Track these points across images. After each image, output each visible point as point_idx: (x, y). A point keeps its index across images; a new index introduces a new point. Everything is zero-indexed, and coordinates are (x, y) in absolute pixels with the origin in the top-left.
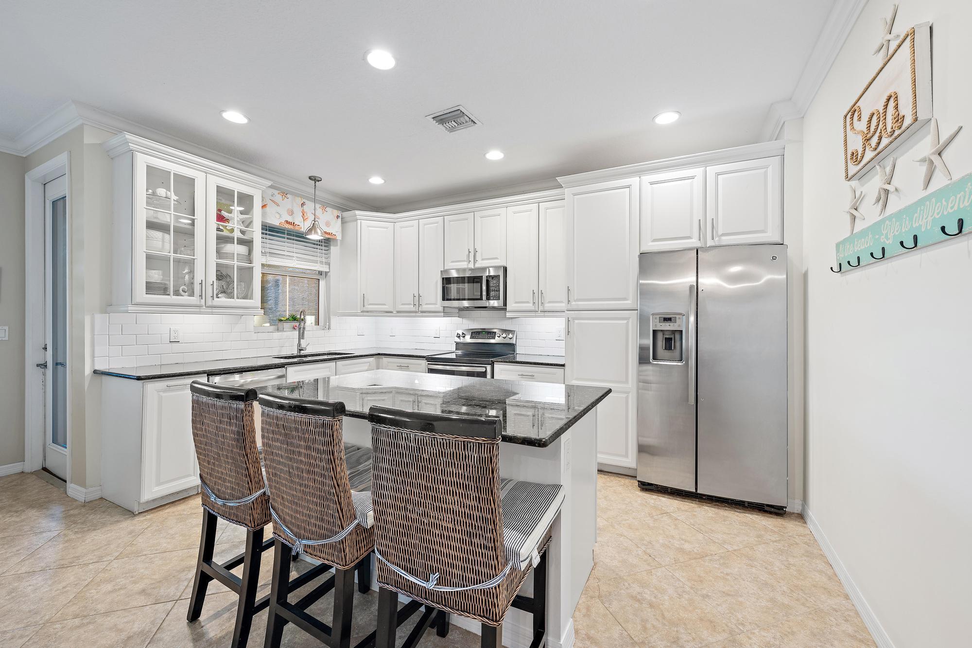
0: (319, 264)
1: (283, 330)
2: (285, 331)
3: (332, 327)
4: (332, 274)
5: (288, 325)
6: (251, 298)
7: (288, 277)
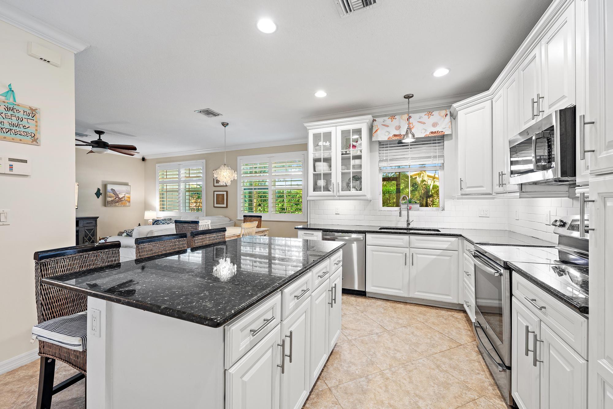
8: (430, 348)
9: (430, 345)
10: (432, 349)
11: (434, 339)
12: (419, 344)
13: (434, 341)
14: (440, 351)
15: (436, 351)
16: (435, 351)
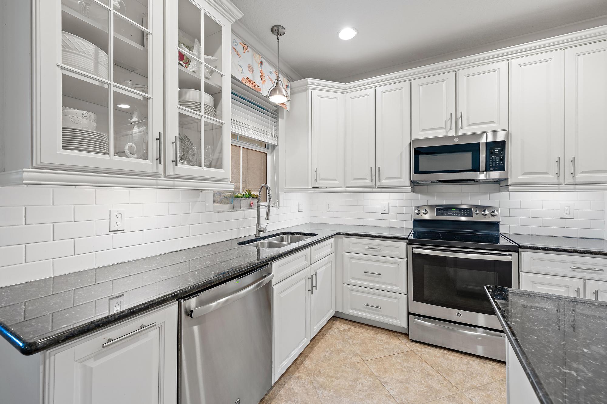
0: (270, 136)
1: (240, 208)
2: (243, 210)
3: (281, 204)
4: (281, 148)
5: (245, 203)
6: (221, 167)
7: (241, 148)
8: (467, 379)
9: (467, 375)
10: (469, 380)
11: (471, 365)
12: (452, 371)
13: (471, 369)
14: (480, 384)
15: (475, 384)
16: (473, 383)
